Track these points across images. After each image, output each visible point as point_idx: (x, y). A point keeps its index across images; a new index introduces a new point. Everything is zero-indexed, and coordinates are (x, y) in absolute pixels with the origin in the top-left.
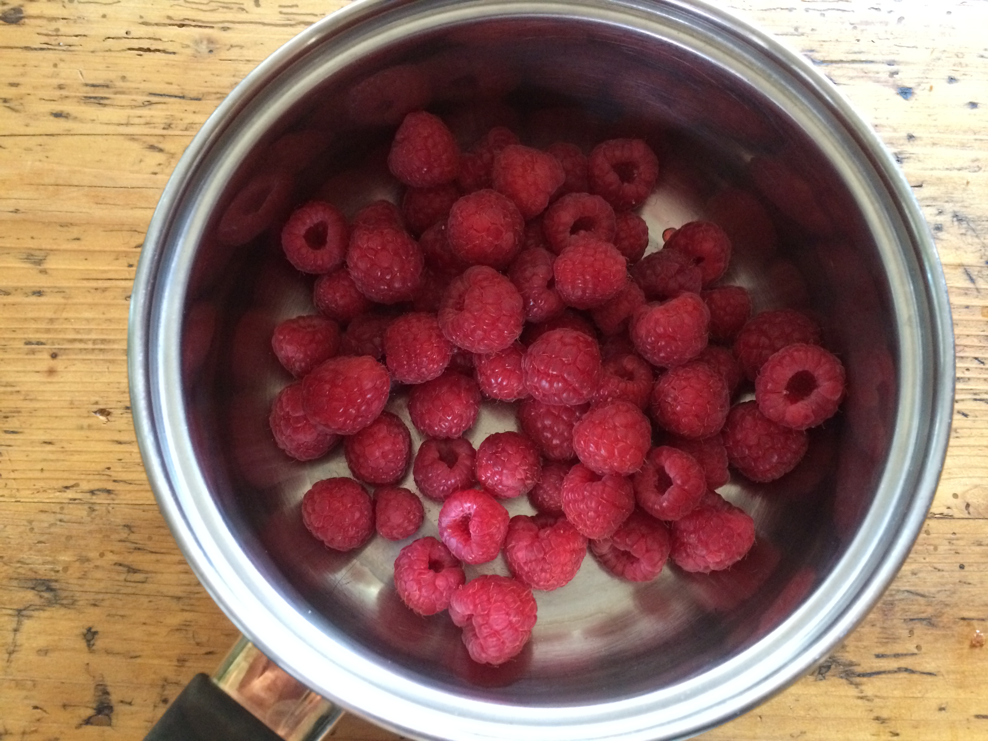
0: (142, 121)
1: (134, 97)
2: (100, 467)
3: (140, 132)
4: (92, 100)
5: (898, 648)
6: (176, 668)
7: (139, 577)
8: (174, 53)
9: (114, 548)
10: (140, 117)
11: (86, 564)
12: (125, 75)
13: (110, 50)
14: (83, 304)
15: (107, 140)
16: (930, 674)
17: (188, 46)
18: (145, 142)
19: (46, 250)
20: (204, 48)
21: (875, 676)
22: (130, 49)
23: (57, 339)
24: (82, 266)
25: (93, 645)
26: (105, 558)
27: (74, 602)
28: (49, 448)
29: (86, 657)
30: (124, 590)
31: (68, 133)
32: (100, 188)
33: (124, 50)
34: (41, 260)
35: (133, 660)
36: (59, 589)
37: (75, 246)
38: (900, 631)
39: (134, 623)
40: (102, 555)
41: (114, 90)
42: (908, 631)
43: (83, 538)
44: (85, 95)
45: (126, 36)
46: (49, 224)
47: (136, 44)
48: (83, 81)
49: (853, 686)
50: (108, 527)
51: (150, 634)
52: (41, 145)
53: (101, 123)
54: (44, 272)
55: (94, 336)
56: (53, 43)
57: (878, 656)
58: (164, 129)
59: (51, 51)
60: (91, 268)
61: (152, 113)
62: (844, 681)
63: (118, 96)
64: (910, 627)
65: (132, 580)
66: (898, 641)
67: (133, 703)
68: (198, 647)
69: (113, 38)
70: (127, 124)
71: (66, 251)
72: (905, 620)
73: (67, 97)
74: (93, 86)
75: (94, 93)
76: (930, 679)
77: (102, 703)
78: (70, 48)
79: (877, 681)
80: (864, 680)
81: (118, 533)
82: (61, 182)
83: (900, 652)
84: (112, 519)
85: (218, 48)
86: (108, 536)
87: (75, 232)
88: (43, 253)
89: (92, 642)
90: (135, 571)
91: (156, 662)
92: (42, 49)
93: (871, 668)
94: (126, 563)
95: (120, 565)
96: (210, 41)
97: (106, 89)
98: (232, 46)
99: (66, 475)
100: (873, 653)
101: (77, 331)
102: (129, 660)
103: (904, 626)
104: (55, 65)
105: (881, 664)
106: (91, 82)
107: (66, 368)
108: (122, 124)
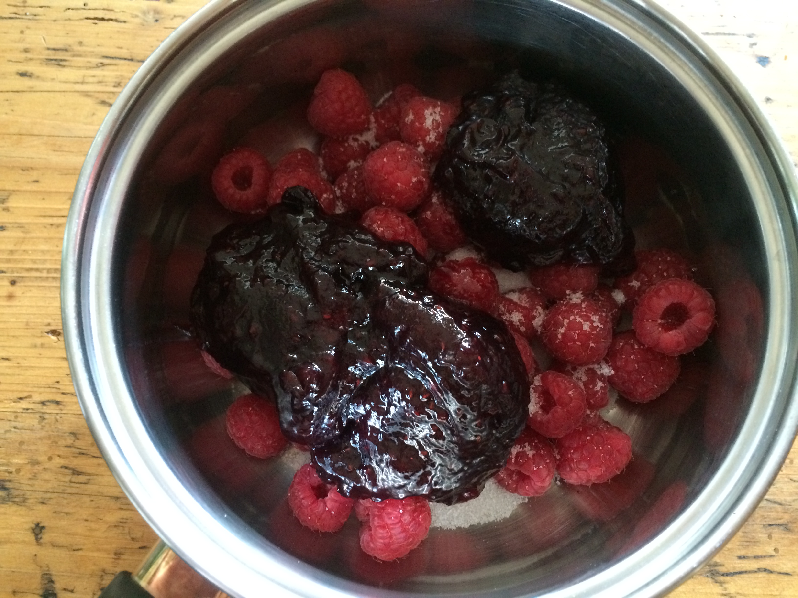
0: (95, 80)
1: (89, 59)
2: (51, 381)
3: (94, 89)
4: (53, 62)
5: (758, 551)
6: (113, 560)
7: (82, 478)
8: (125, 22)
9: (60, 453)
10: (94, 76)
11: (36, 467)
12: (81, 40)
13: (70, 19)
14: (39, 238)
15: (64, 96)
16: (787, 574)
17: (137, 16)
18: (97, 98)
19: (9, 190)
20: (150, 17)
21: (738, 575)
22: (87, 18)
23: (16, 268)
24: (39, 204)
25: (41, 538)
26: (53, 461)
27: (25, 500)
28: (6, 363)
29: (34, 549)
30: (69, 490)
31: (31, 90)
32: (57, 138)
33: (81, 19)
34: (4, 199)
35: (76, 553)
36: (12, 488)
37: (34, 187)
38: (760, 535)
39: (77, 520)
40: (50, 459)
41: (72, 53)
42: (767, 535)
43: (34, 444)
44: (47, 57)
45: (83, 7)
46: (13, 168)
47: (92, 14)
48: (45, 45)
49: (718, 584)
50: (56, 434)
51: (91, 530)
52: (7, 100)
53: (60, 82)
54: (6, 209)
55: (48, 266)
56: (21, 13)
57: (740, 558)
58: (114, 87)
59: (19, 20)
60: (47, 206)
61: (105, 73)
62: (710, 580)
63: (75, 58)
64: (768, 532)
65: (76, 481)
66: (758, 544)
67: (75, 590)
68: (133, 542)
69: (73, 9)
70: (82, 83)
71: (26, 191)
72: (764, 525)
73: (31, 59)
74: (54, 49)
75: (55, 55)
76: (786, 578)
77: (47, 590)
78: (35, 17)
79: (739, 581)
80: (728, 578)
81: (65, 440)
82: (23, 132)
83: (760, 554)
84: (60, 427)
85: (162, 18)
86: (56, 443)
87: (35, 175)
88: (6, 194)
89: (39, 536)
90: (79, 473)
91: (95, 554)
92: (10, 18)
93: (734, 568)
94: (71, 466)
95: (66, 468)
96: (156, 12)
97: (64, 53)
98: (175, 16)
99: (20, 388)
100: (736, 555)
101: (34, 261)
102: (72, 553)
103: (763, 530)
104: (22, 32)
105: (743, 565)
106: (52, 46)
107: (23, 293)
108: (78, 83)
